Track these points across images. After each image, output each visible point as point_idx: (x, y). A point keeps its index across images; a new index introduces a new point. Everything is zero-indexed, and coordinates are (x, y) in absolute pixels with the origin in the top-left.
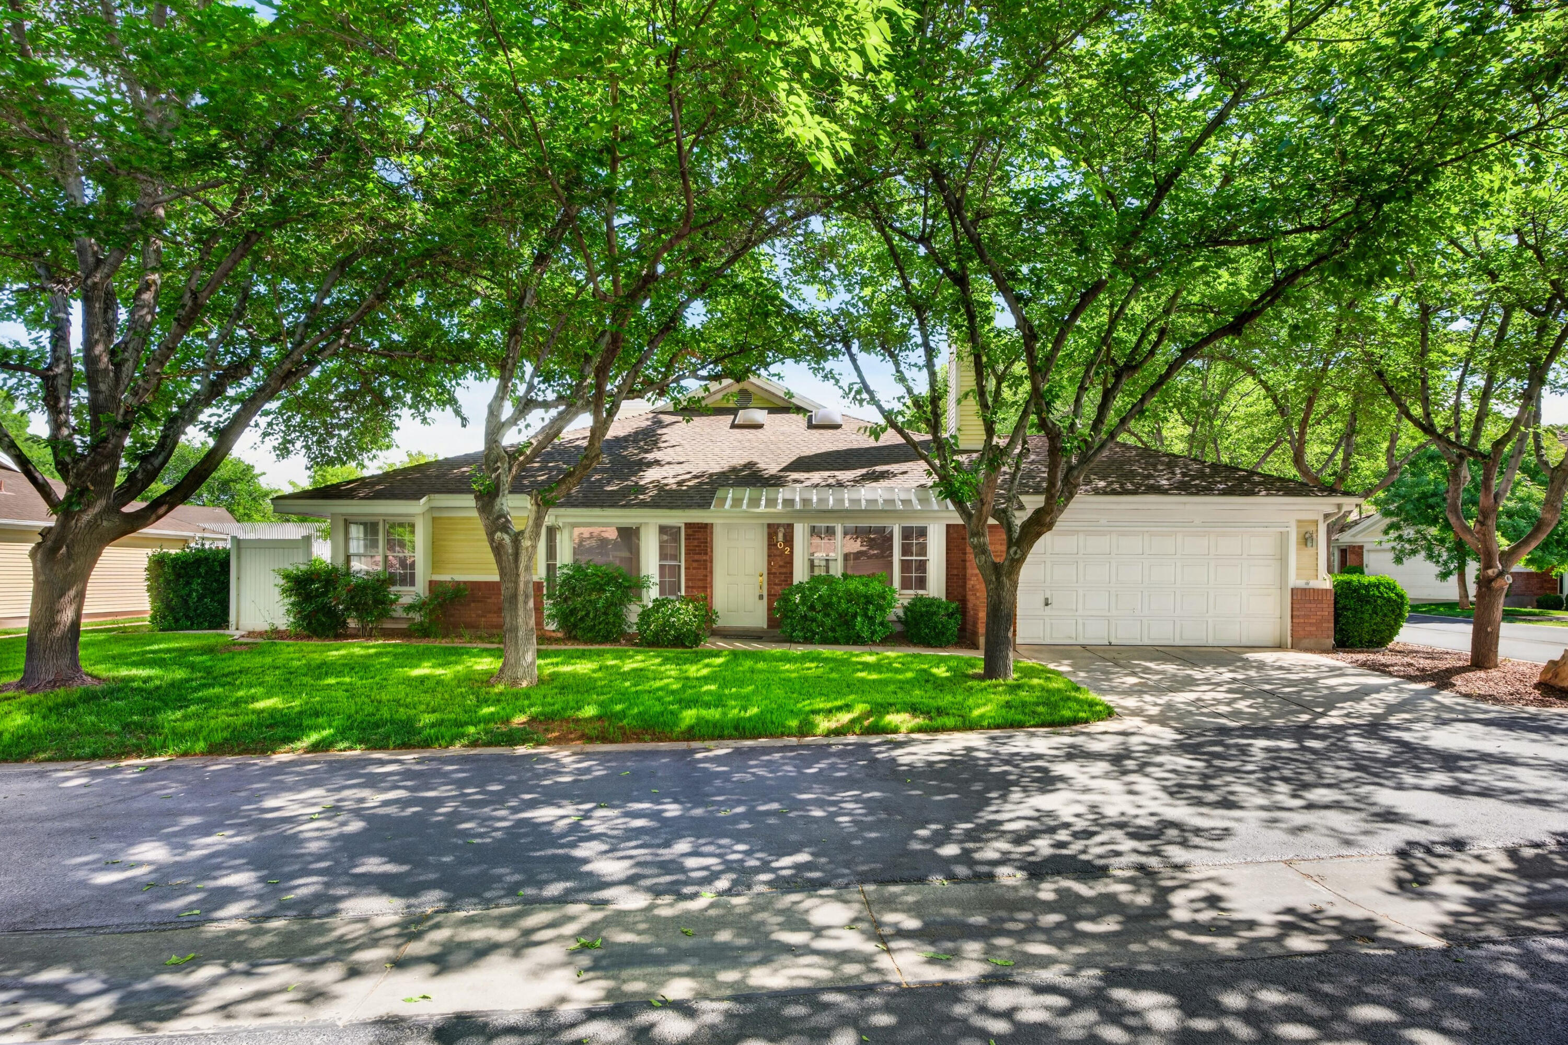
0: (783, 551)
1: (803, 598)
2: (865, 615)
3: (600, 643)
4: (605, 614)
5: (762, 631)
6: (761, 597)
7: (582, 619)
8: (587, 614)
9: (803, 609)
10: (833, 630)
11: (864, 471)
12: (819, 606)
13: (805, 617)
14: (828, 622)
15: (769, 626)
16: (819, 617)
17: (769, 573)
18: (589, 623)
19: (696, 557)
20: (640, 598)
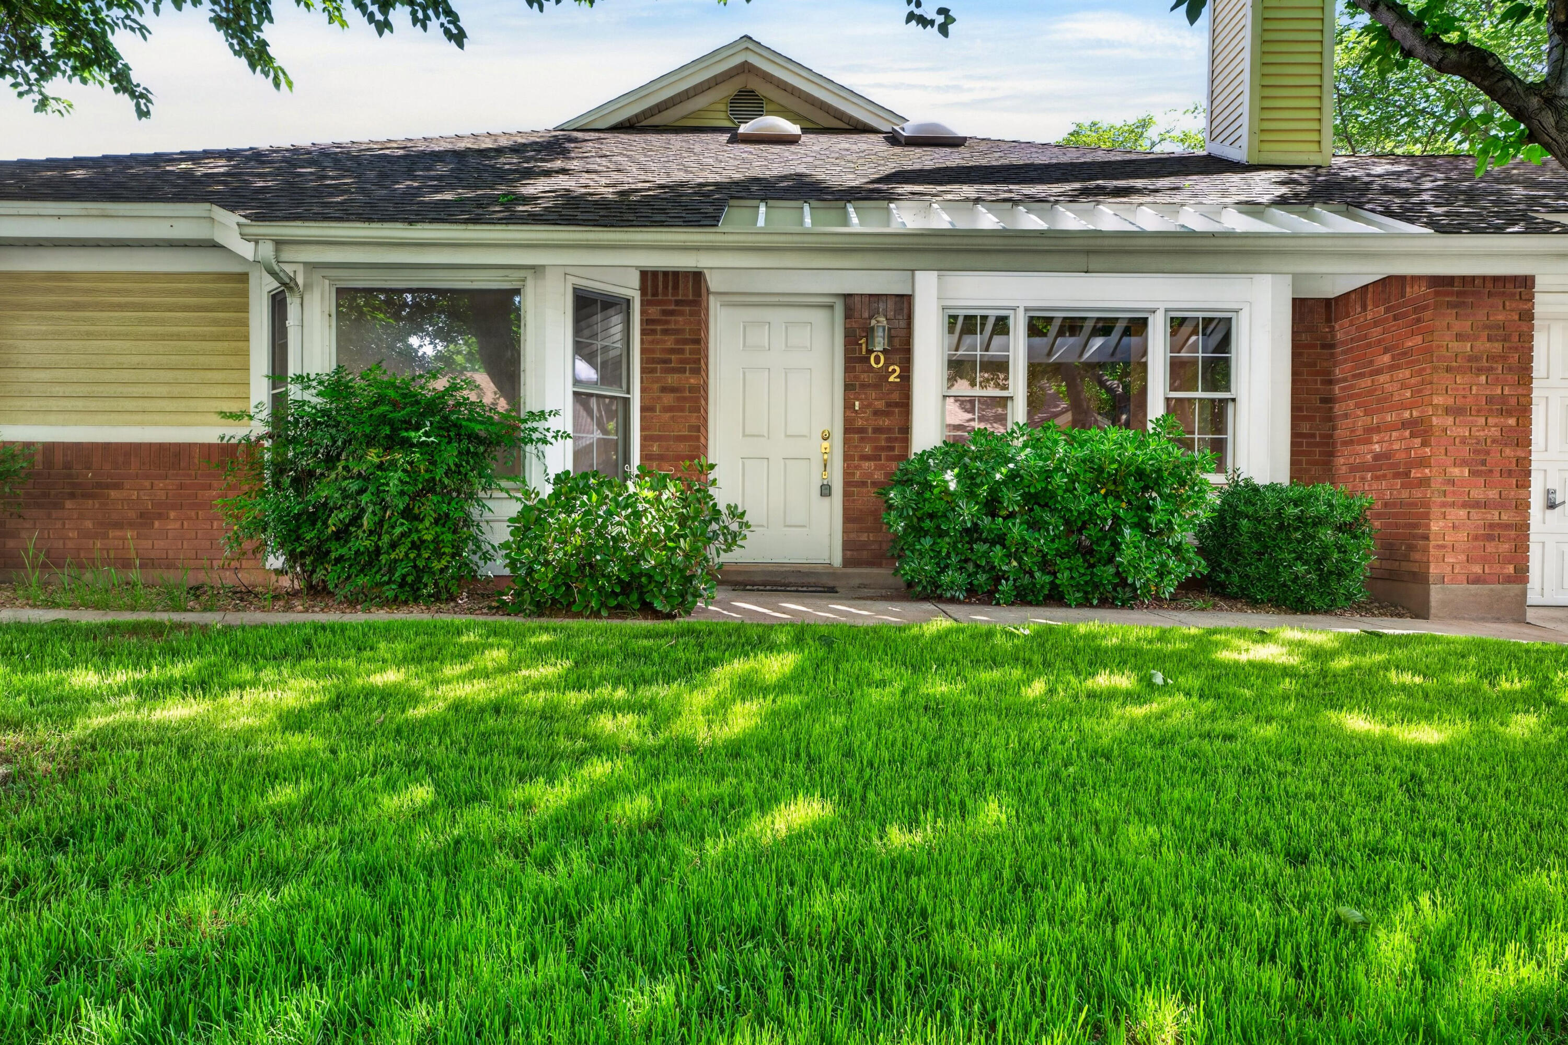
0: (884, 375)
1: (969, 479)
2: (1143, 526)
3: (395, 602)
4: (407, 514)
5: (832, 573)
6: (826, 490)
7: (342, 535)
8: (356, 520)
9: (968, 511)
10: (1046, 565)
11: (1077, 185)
12: (1011, 499)
13: (972, 533)
14: (1038, 541)
15: (846, 563)
16: (1017, 530)
17: (849, 429)
18: (361, 542)
19: (672, 379)
20: (516, 471)
